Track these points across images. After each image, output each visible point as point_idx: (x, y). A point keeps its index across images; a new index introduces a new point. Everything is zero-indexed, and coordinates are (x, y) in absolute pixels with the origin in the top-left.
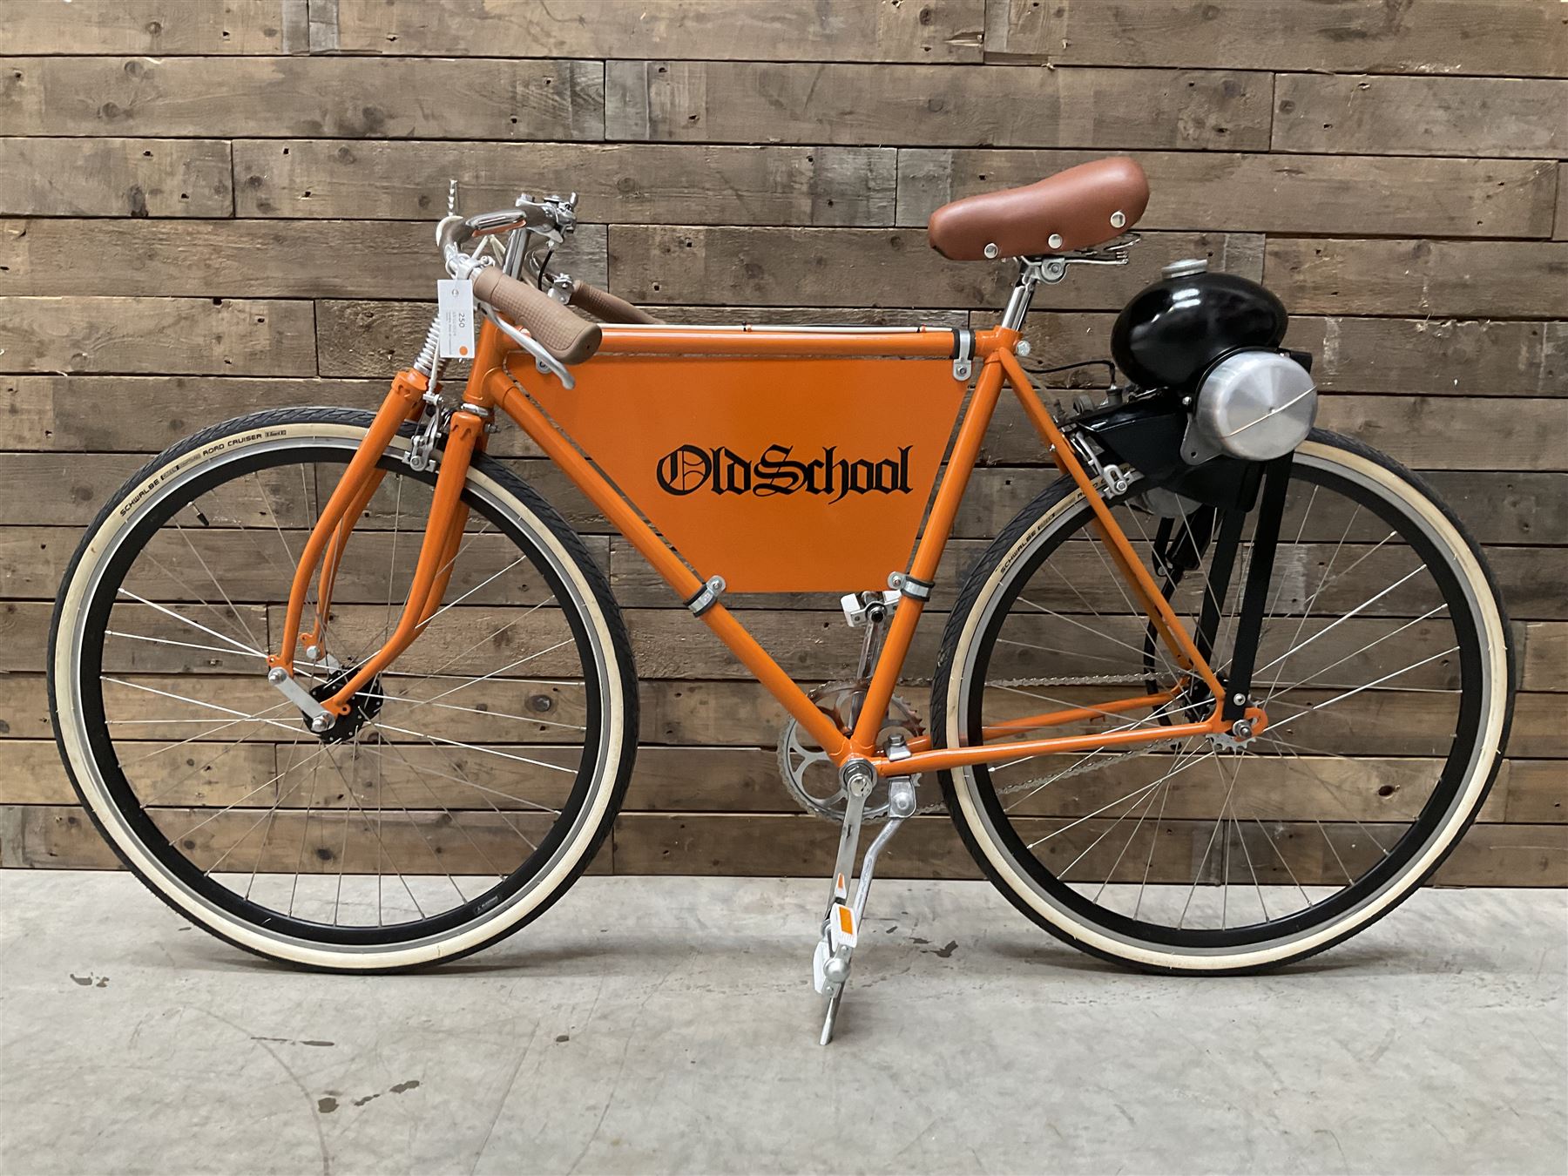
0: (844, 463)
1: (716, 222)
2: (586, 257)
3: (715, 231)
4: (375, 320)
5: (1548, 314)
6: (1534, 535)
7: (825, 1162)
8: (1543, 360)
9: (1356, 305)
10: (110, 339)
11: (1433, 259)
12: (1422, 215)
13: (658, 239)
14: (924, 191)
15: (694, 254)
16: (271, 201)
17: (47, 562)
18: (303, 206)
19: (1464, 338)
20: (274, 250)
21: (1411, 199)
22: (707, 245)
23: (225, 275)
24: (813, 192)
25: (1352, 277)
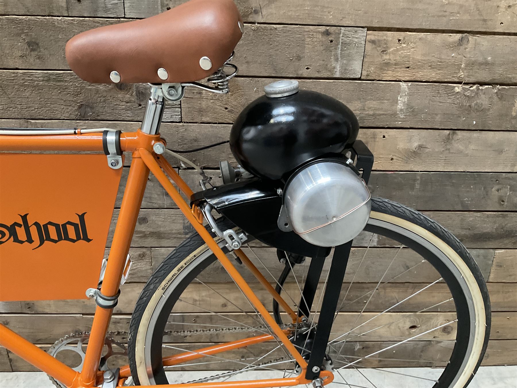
0: (36, 224)
6: (506, 206)
9: (420, 75)
11: (470, 45)
12: (466, 17)
19: (483, 96)
21: (461, 6)
25: (419, 57)
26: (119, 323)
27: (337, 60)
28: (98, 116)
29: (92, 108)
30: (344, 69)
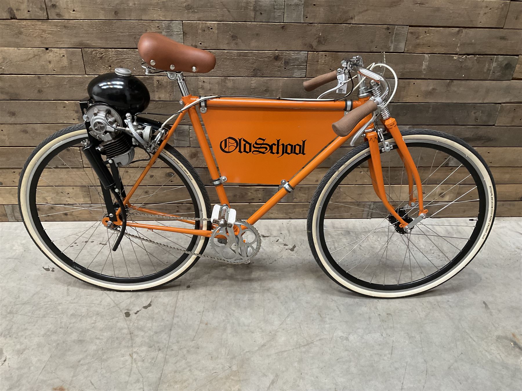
1: (221, 20)
2: (175, 33)
3: (220, 24)
4: (103, 56)
5: (497, 53)
6: (479, 122)
7: (261, 329)
8: (492, 68)
9: (435, 50)
10: (11, 63)
11: (463, 35)
12: (462, 19)
13: (200, 26)
14: (294, 10)
15: (214, 32)
16: (61, 13)
17: (4, 135)
18: (73, 15)
19: (469, 61)
20: (64, 31)
21: (459, 14)
22: (218, 29)
23: (48, 40)
24: (255, 10)
25: (435, 41)
26: (258, 191)
27: (392, 42)
28: (263, 75)
29: (260, 71)
30: (396, 47)
